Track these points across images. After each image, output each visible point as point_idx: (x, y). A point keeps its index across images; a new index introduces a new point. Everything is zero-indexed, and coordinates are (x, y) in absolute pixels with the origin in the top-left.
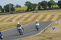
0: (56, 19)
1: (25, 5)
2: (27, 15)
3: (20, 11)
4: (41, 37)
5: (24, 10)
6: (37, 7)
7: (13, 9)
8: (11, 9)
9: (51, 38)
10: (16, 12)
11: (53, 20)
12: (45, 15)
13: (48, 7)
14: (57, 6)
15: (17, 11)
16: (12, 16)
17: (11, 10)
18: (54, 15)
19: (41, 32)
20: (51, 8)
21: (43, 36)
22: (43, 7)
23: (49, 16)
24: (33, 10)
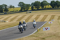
0: (49, 19)
1: (18, 5)
2: (20, 15)
3: (14, 11)
4: (34, 38)
5: (17, 11)
6: (30, 7)
7: (6, 10)
8: (5, 9)
9: (44, 39)
10: (9, 13)
11: (46, 20)
12: (38, 15)
13: (41, 7)
14: (50, 6)
15: (11, 12)
16: (6, 16)
17: (4, 11)
18: (47, 16)
19: (34, 32)
20: (44, 9)
21: (36, 36)
22: (36, 7)
23: (42, 17)
24: (26, 11)
